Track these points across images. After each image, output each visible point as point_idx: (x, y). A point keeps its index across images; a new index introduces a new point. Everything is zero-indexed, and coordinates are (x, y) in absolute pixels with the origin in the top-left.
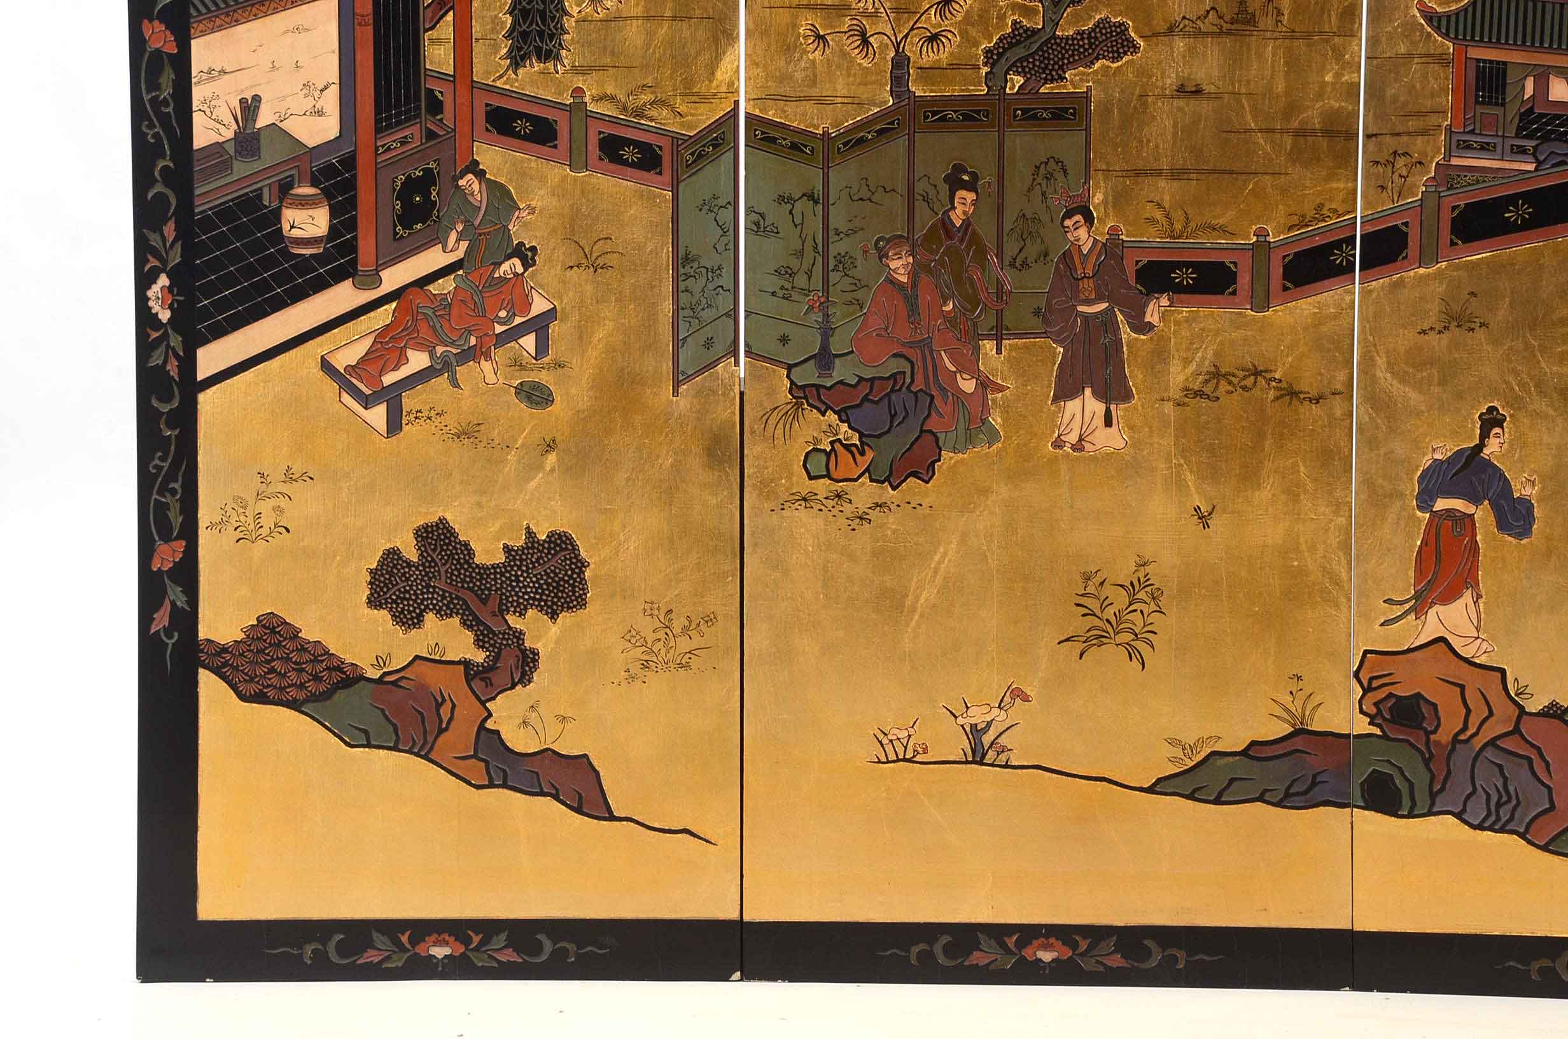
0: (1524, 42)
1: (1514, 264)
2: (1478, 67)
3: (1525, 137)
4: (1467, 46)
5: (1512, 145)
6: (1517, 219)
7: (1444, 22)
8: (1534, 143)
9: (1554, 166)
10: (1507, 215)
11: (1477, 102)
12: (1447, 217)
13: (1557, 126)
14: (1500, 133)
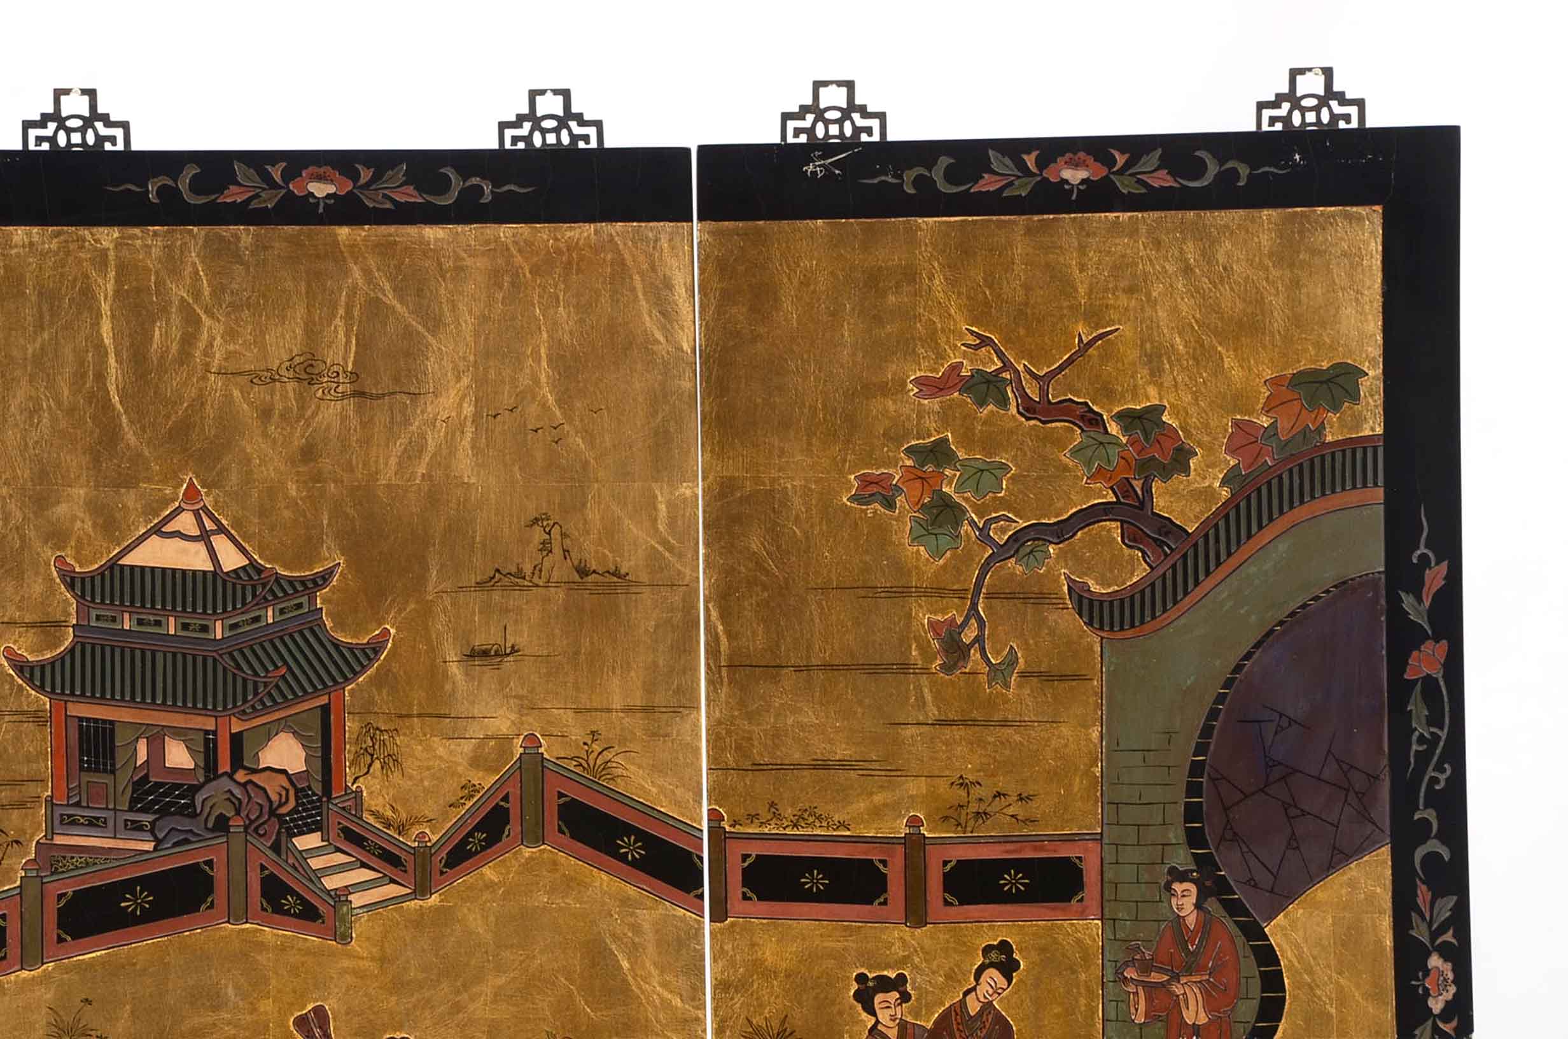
0: (133, 698)
1: (134, 964)
2: (81, 726)
3: (140, 810)
4: (66, 702)
5: (126, 820)
6: (135, 909)
7: (37, 674)
8: (151, 818)
9: (176, 845)
10: (123, 905)
11: (81, 769)
12: (52, 908)
13: (177, 797)
14: (111, 806)
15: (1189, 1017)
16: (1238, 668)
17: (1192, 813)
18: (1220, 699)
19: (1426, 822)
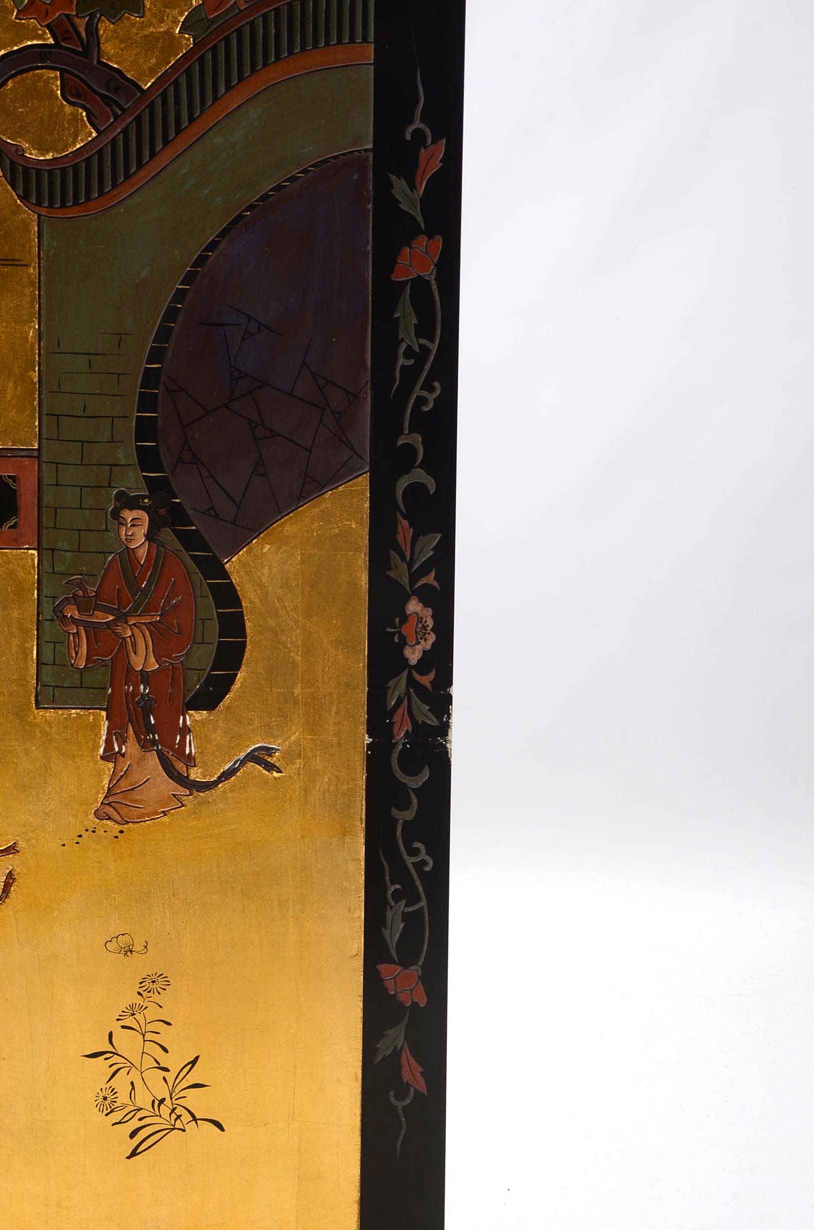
15: (138, 662)
16: (201, 260)
17: (145, 429)
18: (180, 296)
19: (410, 450)
